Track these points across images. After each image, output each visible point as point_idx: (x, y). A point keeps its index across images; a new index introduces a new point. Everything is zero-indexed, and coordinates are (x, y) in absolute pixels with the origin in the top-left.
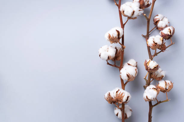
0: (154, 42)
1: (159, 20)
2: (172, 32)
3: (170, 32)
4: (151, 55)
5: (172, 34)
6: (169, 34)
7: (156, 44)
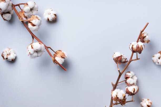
0: (116, 96)
1: (129, 77)
2: (135, 92)
3: (134, 92)
4: (112, 103)
5: (135, 93)
6: (133, 92)
7: (118, 98)
